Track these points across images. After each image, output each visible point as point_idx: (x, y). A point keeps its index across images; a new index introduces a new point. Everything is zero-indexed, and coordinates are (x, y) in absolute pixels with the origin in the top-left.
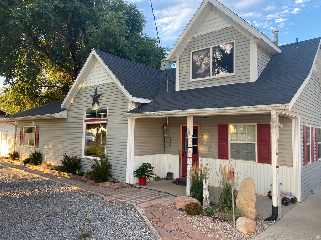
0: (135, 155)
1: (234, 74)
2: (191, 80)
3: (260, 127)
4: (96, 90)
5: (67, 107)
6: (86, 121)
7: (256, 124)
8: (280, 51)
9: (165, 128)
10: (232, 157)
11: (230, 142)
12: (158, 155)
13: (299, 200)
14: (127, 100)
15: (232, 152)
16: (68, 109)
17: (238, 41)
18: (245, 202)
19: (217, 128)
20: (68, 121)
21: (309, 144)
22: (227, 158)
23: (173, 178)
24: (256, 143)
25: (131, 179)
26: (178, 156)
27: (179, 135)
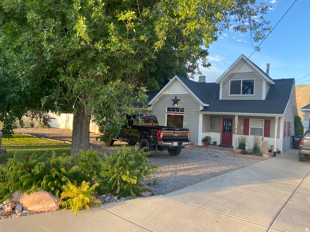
0: (202, 132)
1: (254, 95)
2: (229, 95)
3: (265, 121)
4: (176, 97)
5: (152, 104)
6: (167, 113)
7: (264, 120)
8: (274, 83)
9: (213, 119)
10: (251, 134)
11: (250, 127)
12: (209, 133)
13: (281, 152)
14: (199, 105)
15: (251, 132)
16: (153, 105)
17: (257, 79)
18: (264, 150)
19: (243, 120)
20: (153, 112)
21: (290, 129)
22: (248, 135)
23: (216, 145)
24: (263, 128)
25: (200, 143)
26: (220, 134)
27: (221, 123)
